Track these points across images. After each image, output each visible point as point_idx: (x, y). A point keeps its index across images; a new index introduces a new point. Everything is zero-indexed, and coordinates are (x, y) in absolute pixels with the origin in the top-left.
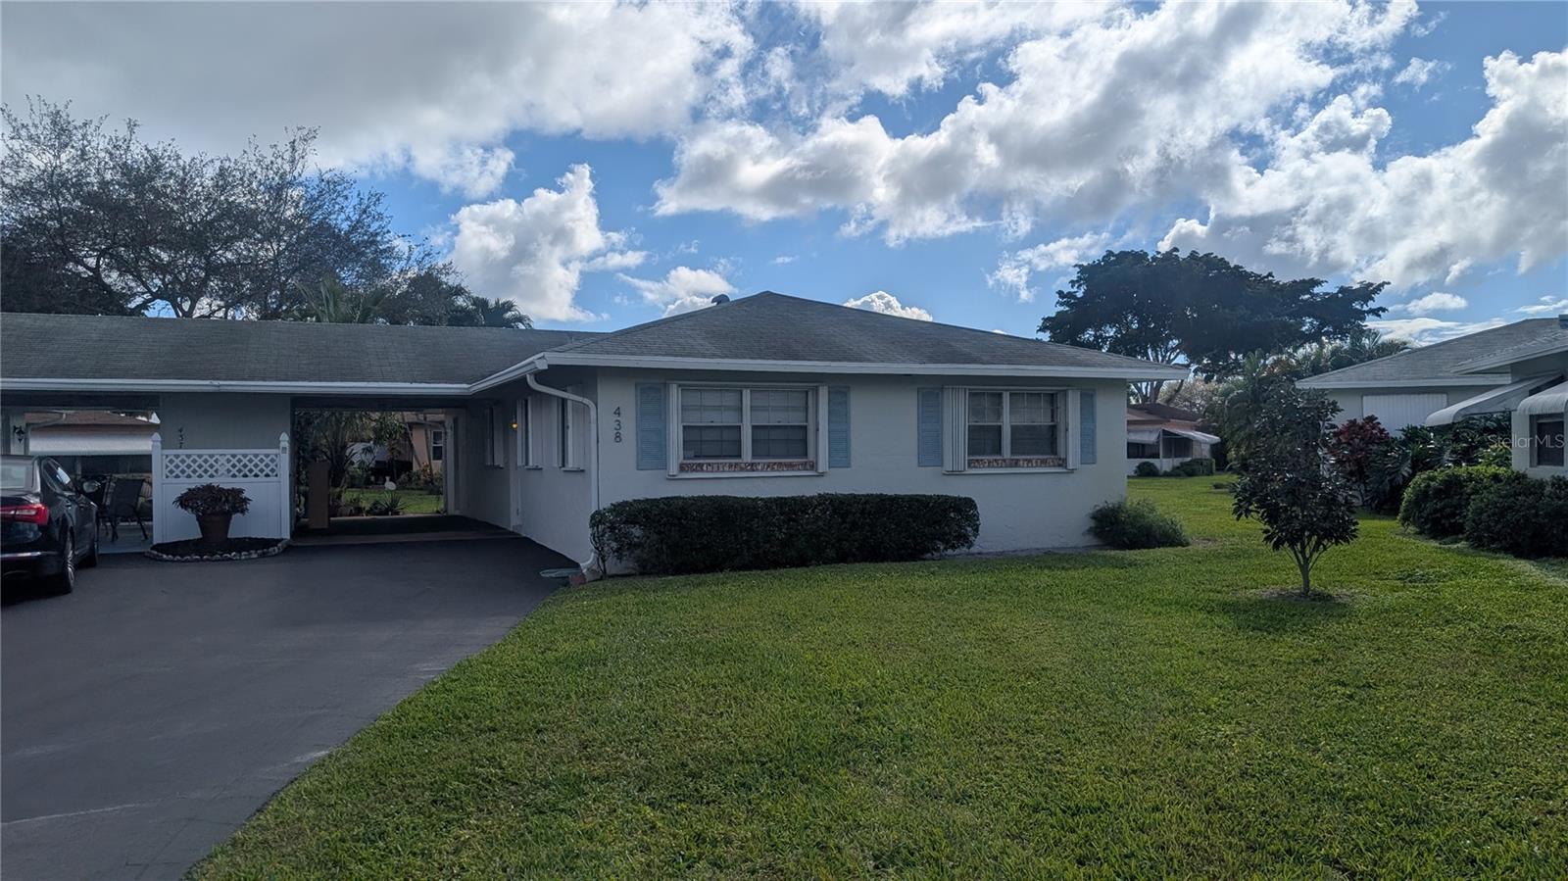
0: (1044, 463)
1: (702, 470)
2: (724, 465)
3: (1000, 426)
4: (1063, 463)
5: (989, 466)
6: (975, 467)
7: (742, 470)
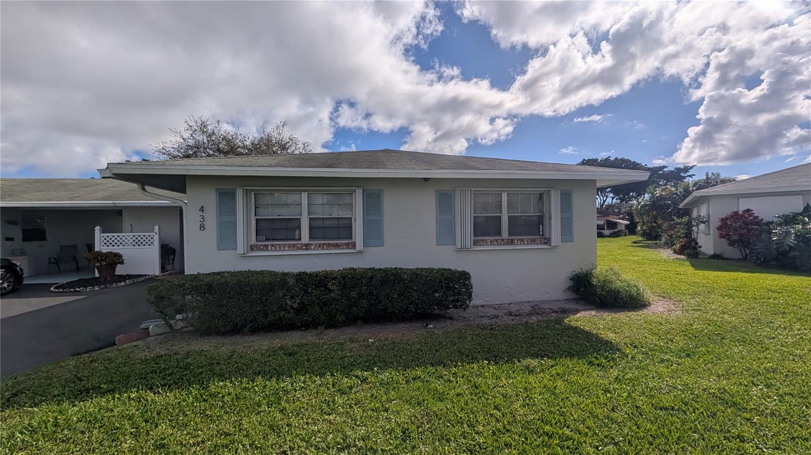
0: (533, 241)
1: (268, 250)
2: (284, 246)
3: (500, 216)
4: (547, 241)
5: (491, 244)
6: (481, 245)
7: (299, 249)
